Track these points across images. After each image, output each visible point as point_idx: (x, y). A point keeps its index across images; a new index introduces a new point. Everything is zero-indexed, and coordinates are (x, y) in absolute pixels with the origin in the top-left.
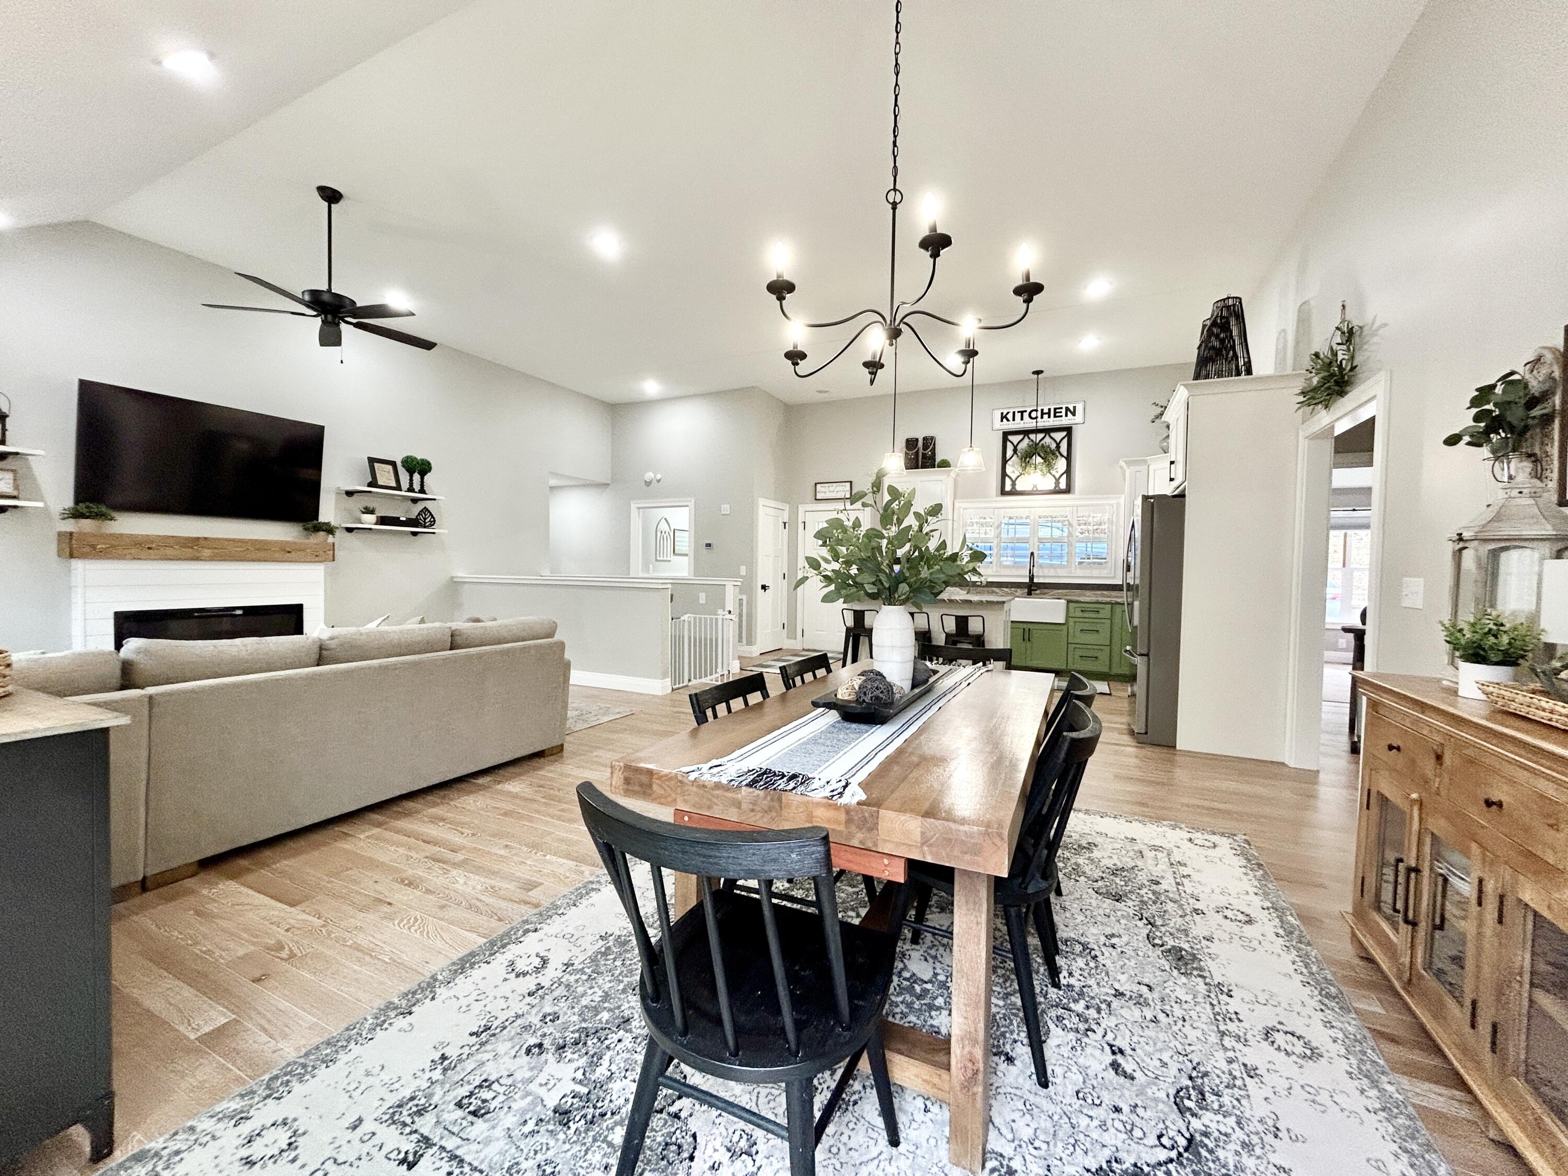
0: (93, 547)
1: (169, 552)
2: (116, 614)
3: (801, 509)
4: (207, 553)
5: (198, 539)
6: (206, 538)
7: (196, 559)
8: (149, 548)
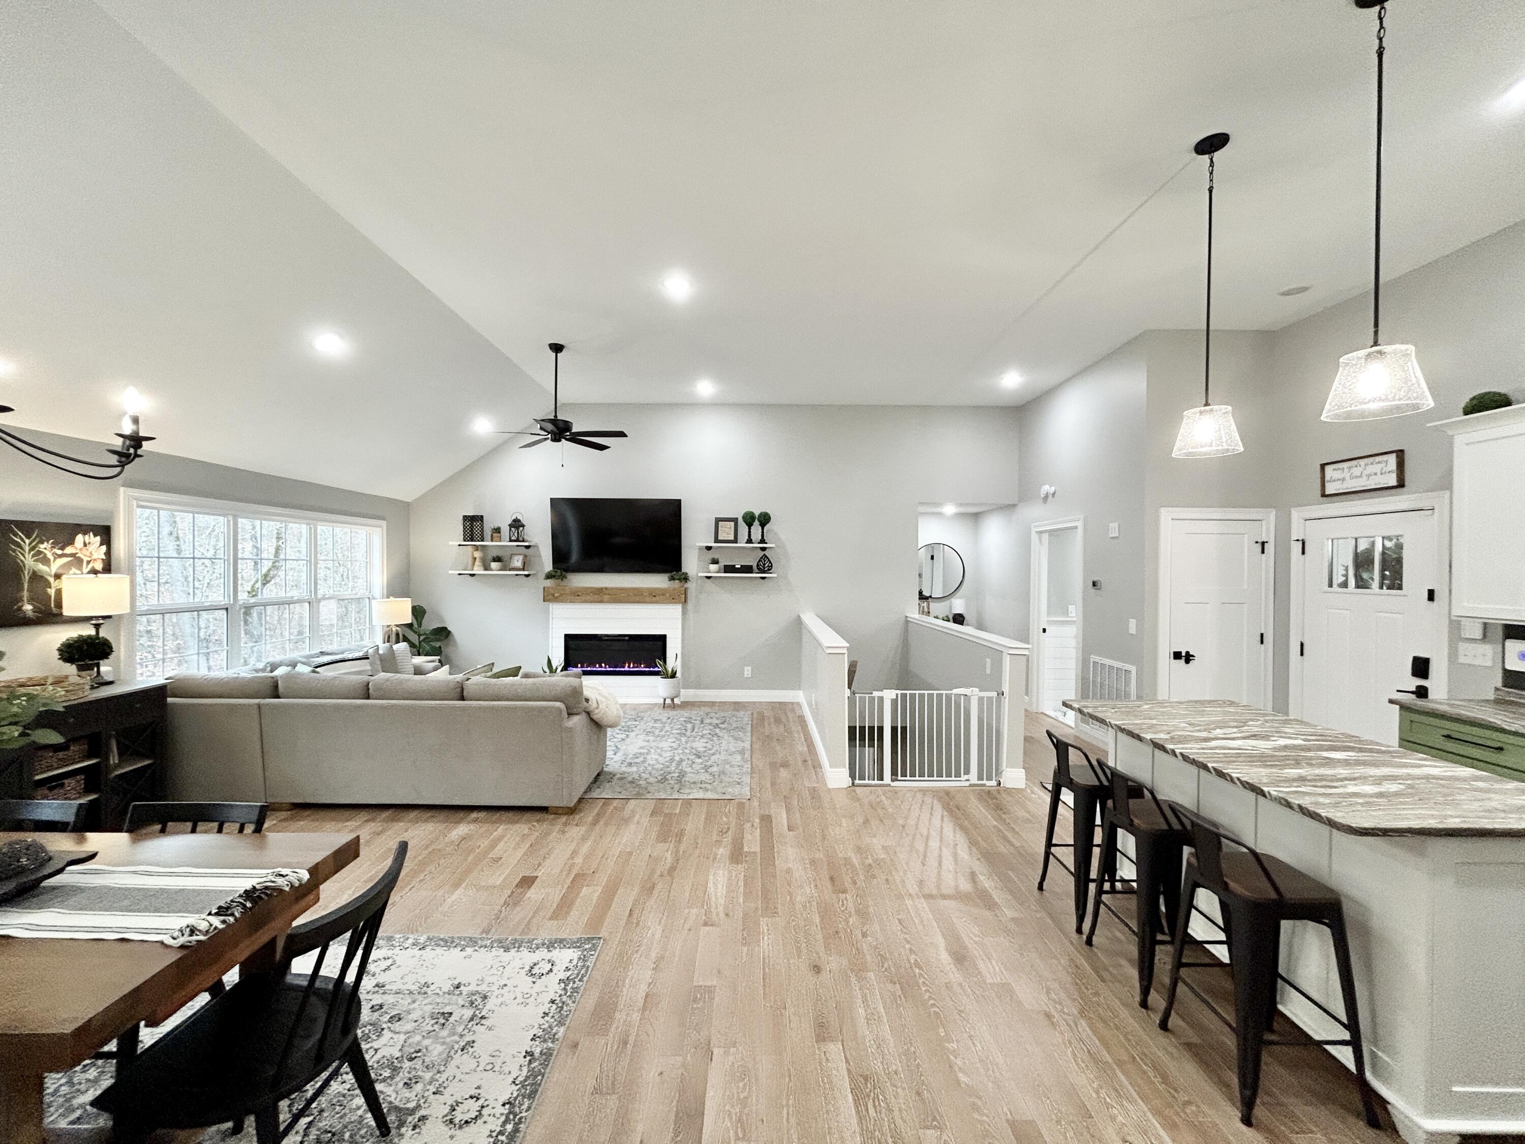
0: (553, 595)
1: (588, 598)
2: (567, 636)
3: (1296, 515)
4: (606, 597)
5: (602, 589)
6: (606, 588)
7: (601, 602)
8: (578, 596)
